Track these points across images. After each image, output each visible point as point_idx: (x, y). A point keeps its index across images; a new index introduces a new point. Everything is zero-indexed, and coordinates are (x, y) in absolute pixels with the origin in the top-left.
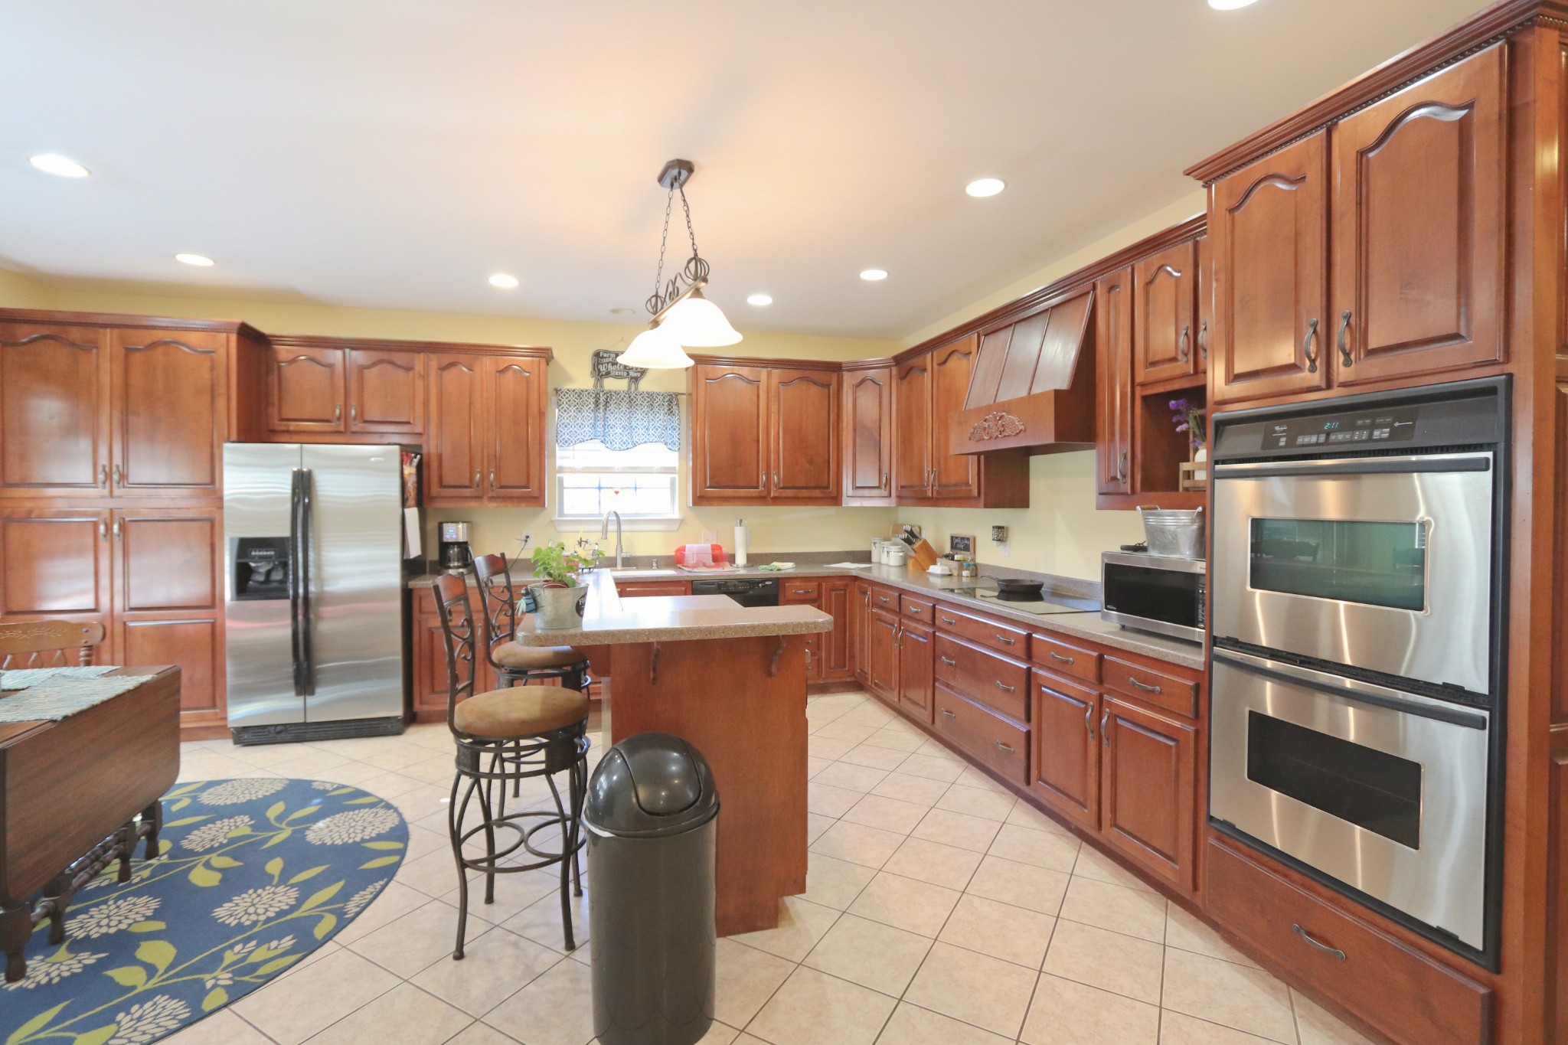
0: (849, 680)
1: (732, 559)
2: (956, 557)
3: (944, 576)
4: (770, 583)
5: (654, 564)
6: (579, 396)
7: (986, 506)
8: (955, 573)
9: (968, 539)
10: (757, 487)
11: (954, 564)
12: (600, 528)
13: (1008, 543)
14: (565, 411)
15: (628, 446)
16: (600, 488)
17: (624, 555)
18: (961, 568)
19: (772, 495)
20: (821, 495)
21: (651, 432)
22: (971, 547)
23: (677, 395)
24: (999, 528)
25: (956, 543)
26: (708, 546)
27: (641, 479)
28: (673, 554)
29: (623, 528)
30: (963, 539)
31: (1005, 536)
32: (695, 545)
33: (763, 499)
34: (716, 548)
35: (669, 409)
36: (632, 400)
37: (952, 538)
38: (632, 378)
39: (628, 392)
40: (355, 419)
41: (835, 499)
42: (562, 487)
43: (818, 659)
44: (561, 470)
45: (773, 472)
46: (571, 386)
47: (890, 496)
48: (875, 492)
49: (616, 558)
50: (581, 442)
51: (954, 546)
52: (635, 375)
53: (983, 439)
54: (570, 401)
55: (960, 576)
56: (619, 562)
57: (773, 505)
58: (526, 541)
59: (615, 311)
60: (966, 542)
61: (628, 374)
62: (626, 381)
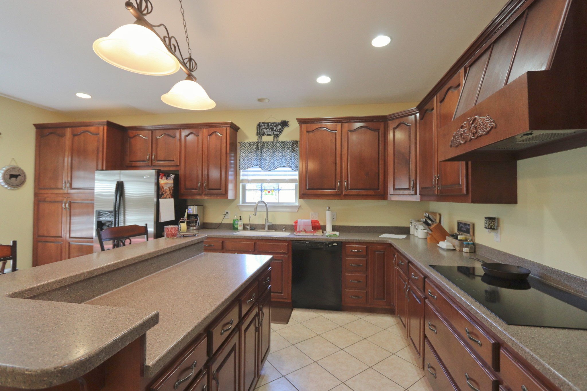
0: (387, 307)
1: (323, 228)
2: (459, 237)
3: (448, 250)
4: (336, 244)
5: (284, 229)
6: (249, 145)
7: (473, 202)
8: (458, 249)
9: (469, 225)
10: (335, 189)
11: (456, 242)
12: (253, 209)
13: (499, 230)
14: (243, 153)
15: (272, 169)
16: (261, 190)
17: (268, 224)
18: (462, 246)
19: (344, 194)
20: (373, 194)
21: (284, 161)
22: (471, 231)
23: (297, 142)
24: (490, 219)
25: (461, 227)
26: (309, 221)
27: (282, 185)
28: (293, 224)
29: (269, 210)
30: (465, 224)
31: (496, 224)
32: (302, 220)
33: (339, 195)
34: (313, 222)
35: (293, 149)
36: (274, 145)
37: (458, 223)
38: (275, 135)
39: (272, 142)
40: (154, 160)
41: (383, 196)
42: (244, 189)
43: (366, 292)
44: (243, 181)
45: (344, 180)
46: (246, 141)
47: (416, 194)
48: (406, 192)
49: (265, 225)
50: (250, 167)
51: (459, 229)
52: (277, 133)
53: (461, 144)
54: (245, 148)
55: (461, 251)
56: (267, 227)
57: (344, 199)
58: (225, 215)
59: (260, 100)
60: (467, 227)
61: (273, 133)
62: (272, 137)
